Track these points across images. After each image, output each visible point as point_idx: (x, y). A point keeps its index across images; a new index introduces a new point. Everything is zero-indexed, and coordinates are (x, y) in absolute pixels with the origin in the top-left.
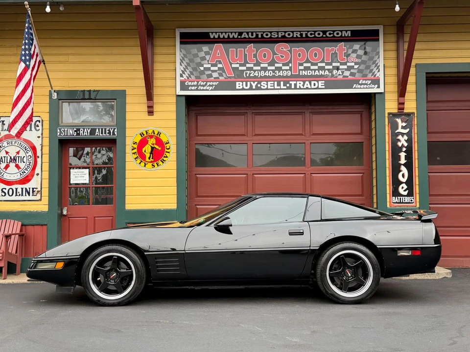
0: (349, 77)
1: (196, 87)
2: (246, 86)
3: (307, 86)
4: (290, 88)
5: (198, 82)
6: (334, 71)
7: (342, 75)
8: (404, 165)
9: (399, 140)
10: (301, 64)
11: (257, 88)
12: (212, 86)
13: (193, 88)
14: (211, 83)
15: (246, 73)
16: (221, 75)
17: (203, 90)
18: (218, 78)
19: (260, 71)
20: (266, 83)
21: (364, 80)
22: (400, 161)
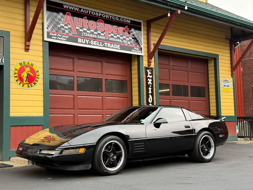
0: (130, 45)
1: (56, 37)
2: (84, 41)
3: (112, 47)
4: (104, 46)
5: (57, 34)
6: (124, 40)
7: (127, 43)
8: (151, 94)
9: (148, 81)
10: (110, 34)
11: (89, 44)
12: (65, 38)
13: (54, 38)
14: (65, 37)
15: (83, 34)
16: (70, 32)
17: (60, 40)
18: (68, 34)
19: (90, 34)
20: (93, 41)
21: (136, 48)
22: (149, 92)
